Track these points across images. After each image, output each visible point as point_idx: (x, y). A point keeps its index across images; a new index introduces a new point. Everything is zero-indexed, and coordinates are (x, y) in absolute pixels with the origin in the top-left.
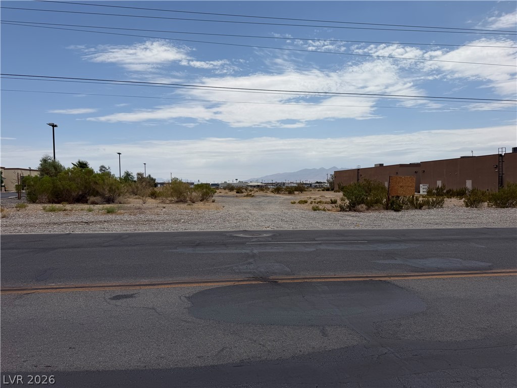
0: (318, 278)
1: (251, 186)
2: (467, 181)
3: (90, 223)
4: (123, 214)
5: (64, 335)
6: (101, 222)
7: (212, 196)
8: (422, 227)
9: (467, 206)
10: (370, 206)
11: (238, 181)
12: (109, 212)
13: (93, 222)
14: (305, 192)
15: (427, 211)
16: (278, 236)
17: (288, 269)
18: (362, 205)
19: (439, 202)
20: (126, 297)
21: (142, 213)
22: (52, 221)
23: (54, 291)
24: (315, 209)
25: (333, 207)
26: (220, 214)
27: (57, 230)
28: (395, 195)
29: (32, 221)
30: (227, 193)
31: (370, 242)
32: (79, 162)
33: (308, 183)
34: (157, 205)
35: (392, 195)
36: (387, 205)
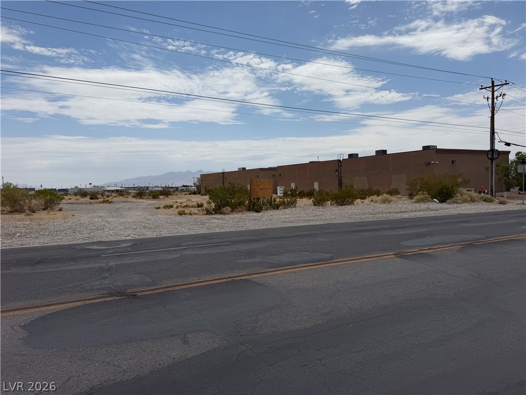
0: (181, 285)
1: (109, 191)
2: (315, 183)
7: (59, 204)
8: (279, 226)
9: (315, 205)
10: (235, 208)
11: (92, 186)
14: (170, 196)
15: (283, 211)
16: (139, 245)
17: (149, 280)
18: (227, 208)
19: (293, 203)
24: (181, 214)
25: (200, 211)
26: (69, 223)
28: (256, 197)
30: (78, 199)
31: (233, 243)
33: (174, 186)
35: (254, 197)
36: (250, 206)
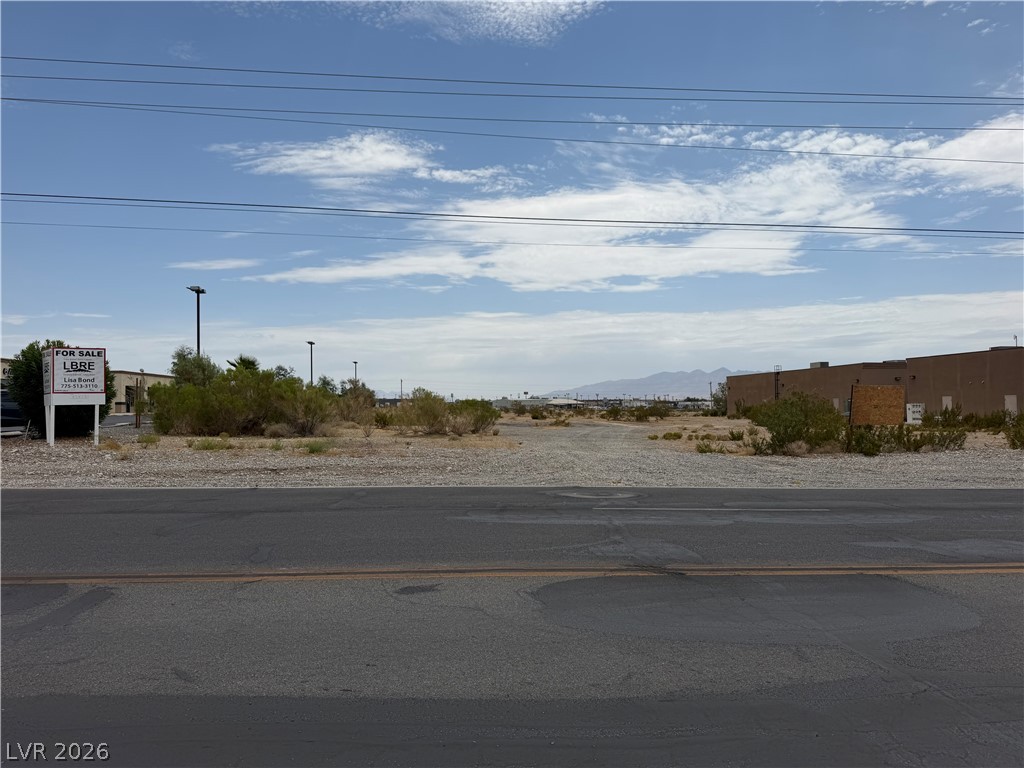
0: (759, 570)
1: (556, 406)
2: (1006, 397)
3: (281, 470)
4: (340, 454)
5: (348, 646)
6: (300, 469)
7: (494, 424)
8: (926, 486)
9: (1014, 446)
10: (816, 444)
11: (528, 396)
12: (313, 450)
13: (285, 469)
14: (668, 418)
15: (931, 455)
17: (695, 555)
18: (800, 443)
19: (956, 439)
20: (423, 589)
21: (373, 453)
22: (211, 467)
23: (293, 578)
24: (702, 450)
25: (740, 446)
26: (519, 455)
27: (227, 483)
28: (864, 423)
29: (175, 467)
30: (513, 418)
31: (833, 510)
32: (241, 359)
33: (670, 400)
34: (394, 440)
35: (858, 424)
36: (849, 443)
